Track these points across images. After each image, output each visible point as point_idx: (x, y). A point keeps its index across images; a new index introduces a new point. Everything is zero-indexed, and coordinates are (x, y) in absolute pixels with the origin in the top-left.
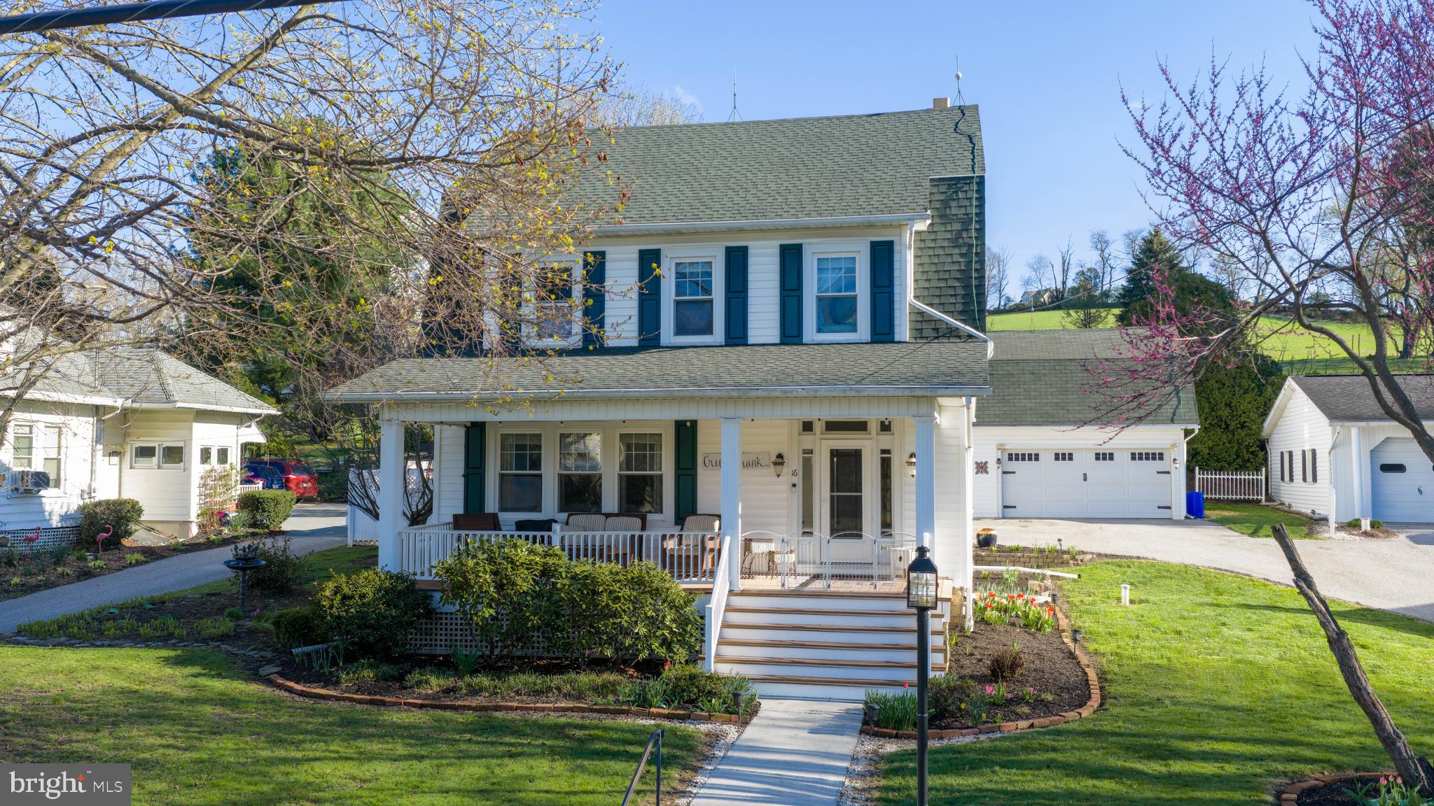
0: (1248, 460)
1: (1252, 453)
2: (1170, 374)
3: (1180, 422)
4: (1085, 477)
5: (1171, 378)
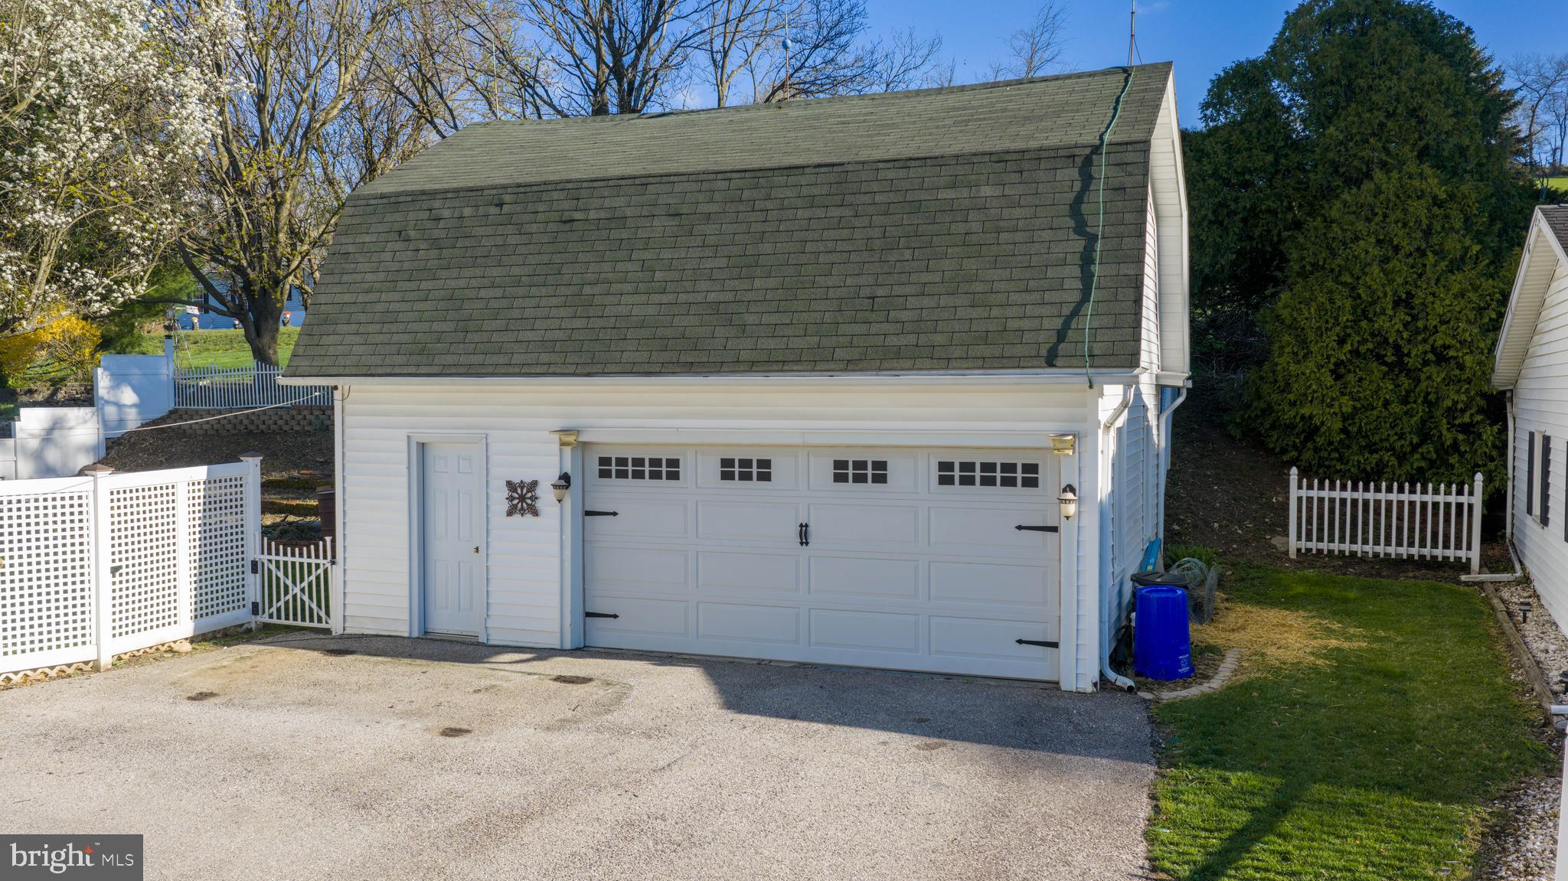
0: (1455, 446)
1: (1465, 428)
2: (1079, 200)
3: (1076, 360)
4: (804, 534)
5: (1075, 209)
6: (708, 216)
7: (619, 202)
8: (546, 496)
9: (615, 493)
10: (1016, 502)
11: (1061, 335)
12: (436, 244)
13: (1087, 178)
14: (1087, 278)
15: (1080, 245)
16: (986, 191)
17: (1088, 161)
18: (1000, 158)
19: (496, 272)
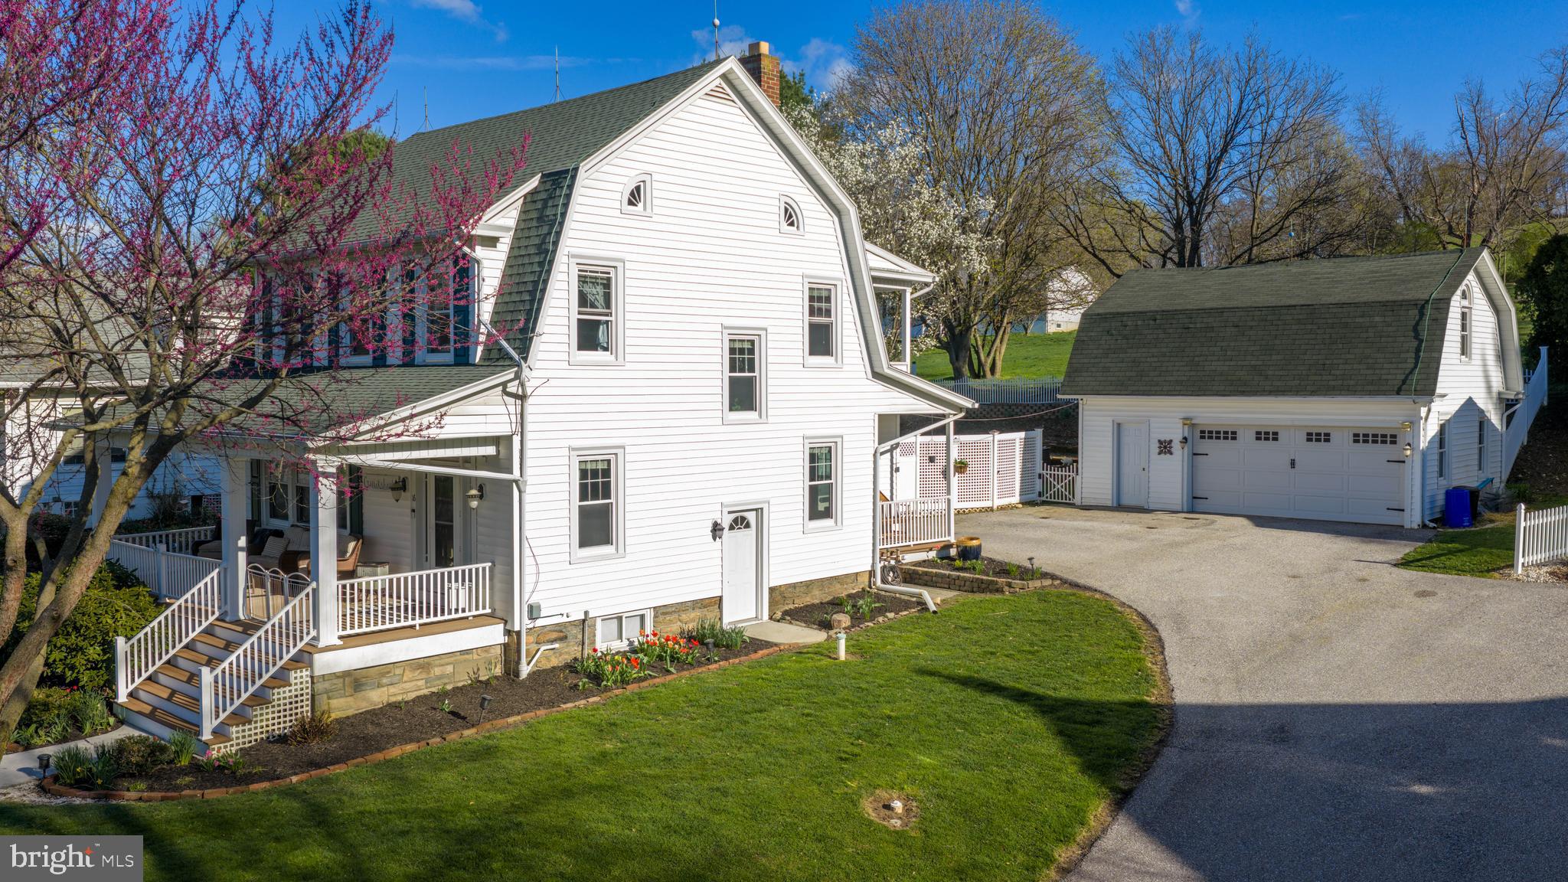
2: (1417, 324)
3: (1408, 392)
4: (1293, 464)
5: (1415, 329)
6: (1251, 327)
7: (1211, 320)
8: (1176, 446)
9: (1207, 446)
10: (1387, 451)
11: (1404, 382)
12: (1125, 337)
13: (1422, 314)
14: (1417, 358)
15: (1415, 344)
16: (1377, 319)
17: (1423, 307)
18: (1384, 304)
19: (1154, 350)
